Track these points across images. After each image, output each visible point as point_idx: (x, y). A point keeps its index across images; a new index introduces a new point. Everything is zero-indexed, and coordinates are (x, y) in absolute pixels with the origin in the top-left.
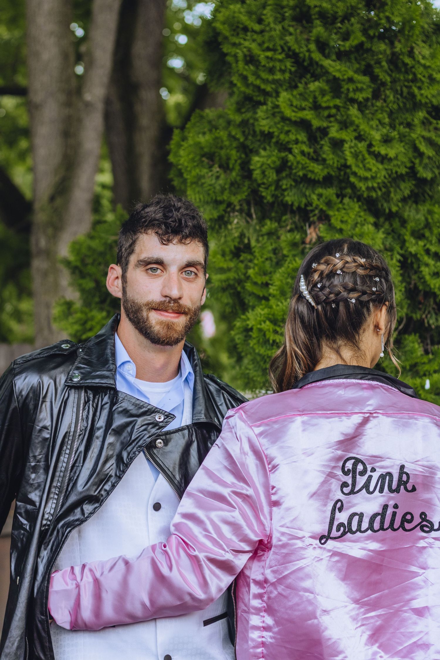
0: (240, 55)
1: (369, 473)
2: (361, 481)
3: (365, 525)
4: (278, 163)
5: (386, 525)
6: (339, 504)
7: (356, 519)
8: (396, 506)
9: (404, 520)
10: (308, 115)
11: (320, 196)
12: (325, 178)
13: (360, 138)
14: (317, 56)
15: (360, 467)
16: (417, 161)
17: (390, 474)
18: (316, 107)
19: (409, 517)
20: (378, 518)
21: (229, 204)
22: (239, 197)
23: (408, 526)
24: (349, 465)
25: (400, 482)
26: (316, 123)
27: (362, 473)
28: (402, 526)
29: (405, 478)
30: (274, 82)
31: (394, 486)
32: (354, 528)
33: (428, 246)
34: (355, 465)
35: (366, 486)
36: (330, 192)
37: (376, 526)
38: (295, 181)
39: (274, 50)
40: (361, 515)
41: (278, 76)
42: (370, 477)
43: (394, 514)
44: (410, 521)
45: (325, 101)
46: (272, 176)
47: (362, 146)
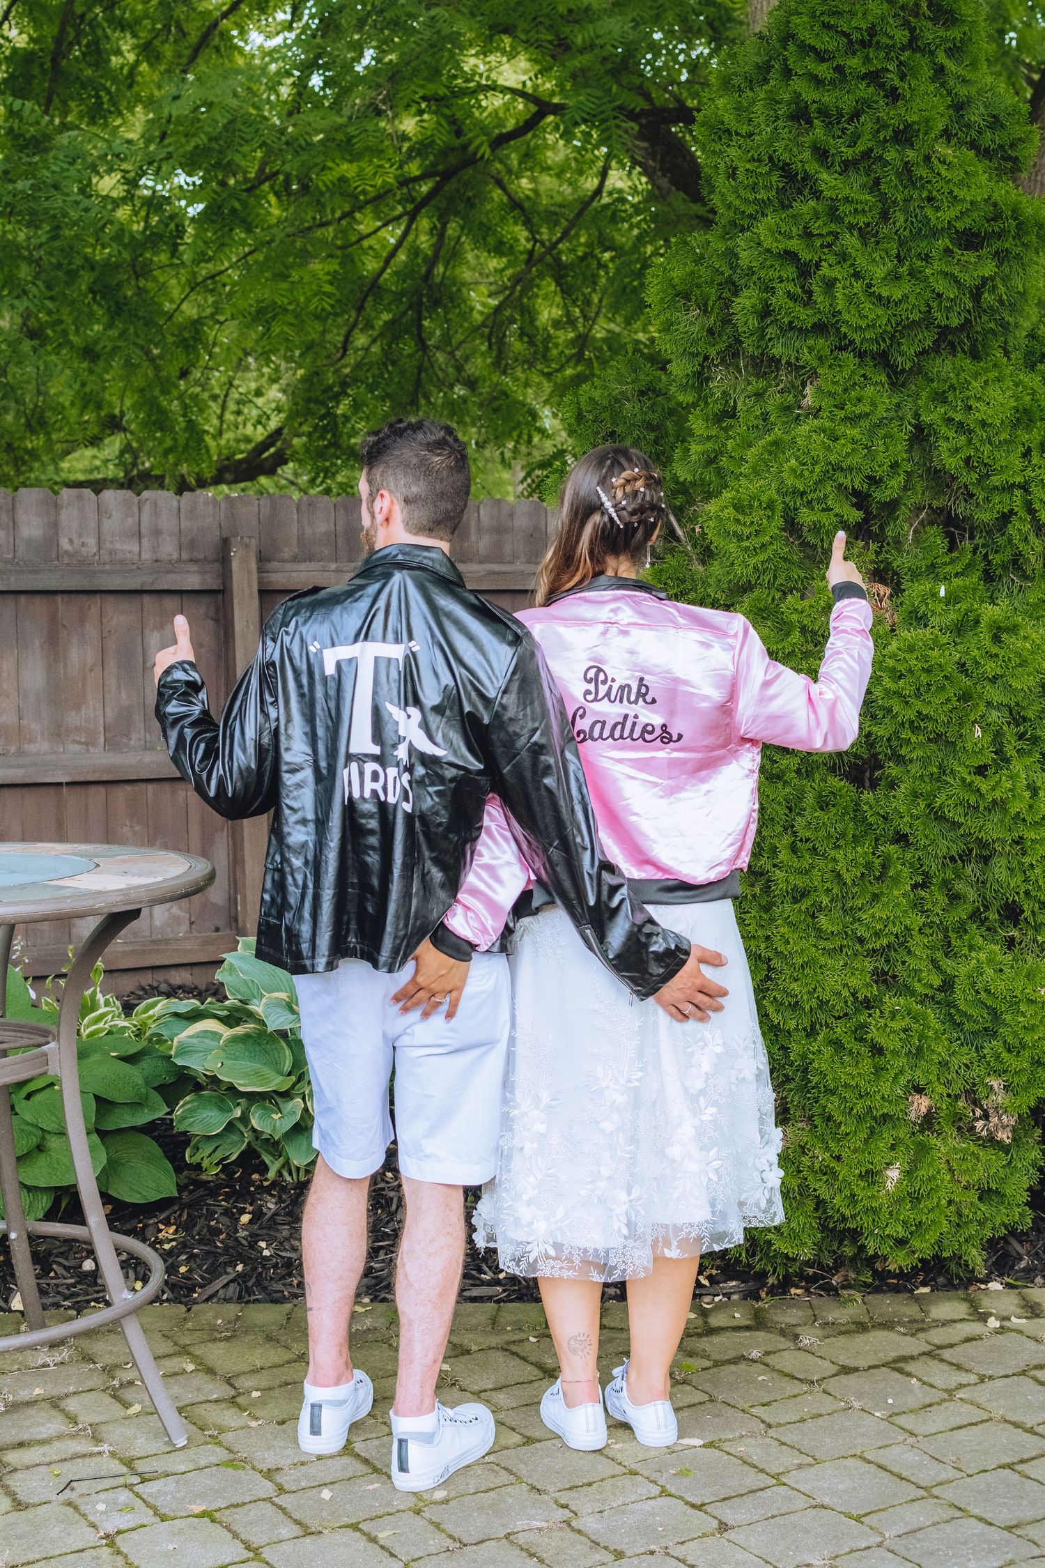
0: (722, 166)
1: (609, 683)
2: (603, 690)
3: (606, 733)
4: (759, 307)
5: (626, 734)
6: (581, 712)
7: (599, 725)
8: (636, 717)
9: (644, 731)
10: (795, 245)
11: (811, 349)
12: (814, 325)
13: (857, 275)
14: (812, 167)
15: (602, 677)
16: (934, 304)
17: (629, 686)
18: (807, 234)
19: (649, 728)
20: (619, 727)
21: (706, 358)
22: (717, 348)
23: (648, 737)
24: (591, 674)
25: (639, 694)
26: (805, 255)
27: (604, 682)
28: (642, 736)
29: (643, 690)
30: (756, 201)
31: (633, 698)
32: (596, 734)
33: (951, 414)
34: (597, 675)
35: (608, 694)
36: (822, 344)
37: (617, 735)
38: (781, 329)
39: (759, 161)
40: (604, 723)
41: (762, 195)
42: (611, 687)
43: (634, 724)
44: (651, 733)
45: (816, 227)
46: (753, 323)
47: (858, 286)
